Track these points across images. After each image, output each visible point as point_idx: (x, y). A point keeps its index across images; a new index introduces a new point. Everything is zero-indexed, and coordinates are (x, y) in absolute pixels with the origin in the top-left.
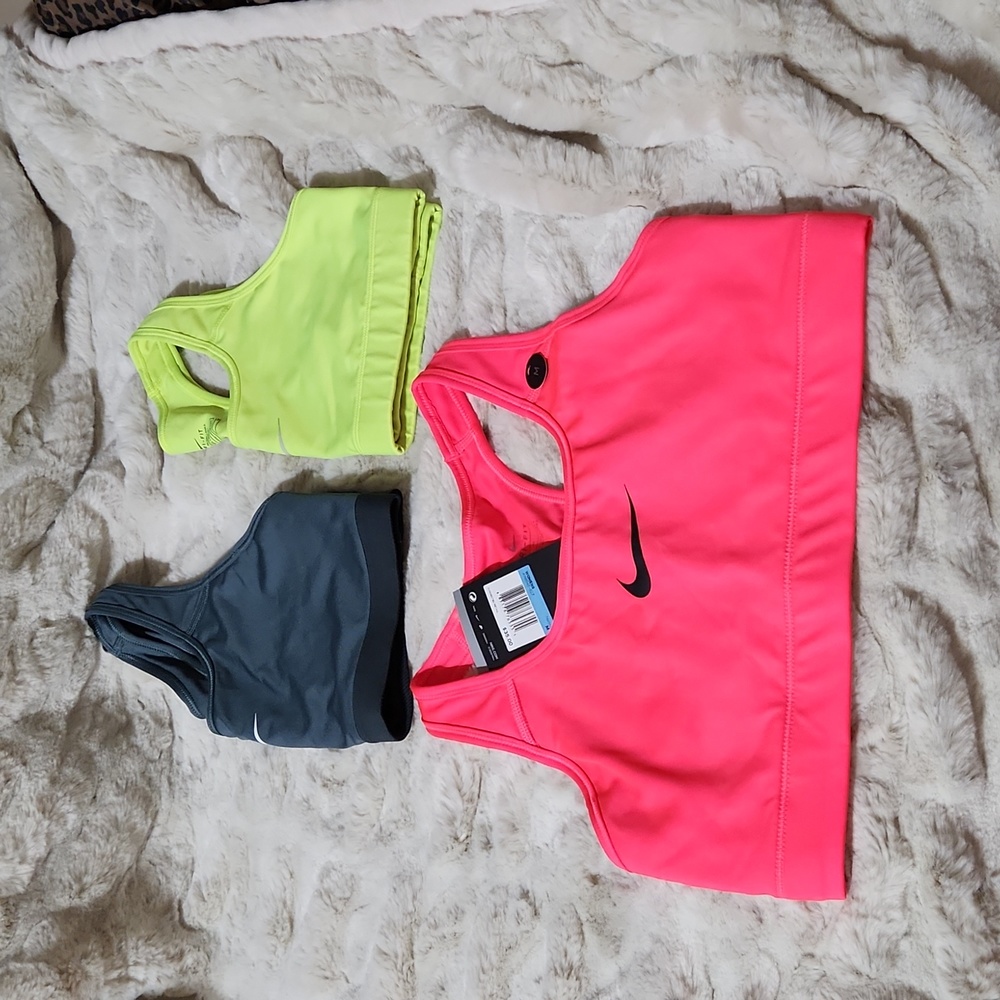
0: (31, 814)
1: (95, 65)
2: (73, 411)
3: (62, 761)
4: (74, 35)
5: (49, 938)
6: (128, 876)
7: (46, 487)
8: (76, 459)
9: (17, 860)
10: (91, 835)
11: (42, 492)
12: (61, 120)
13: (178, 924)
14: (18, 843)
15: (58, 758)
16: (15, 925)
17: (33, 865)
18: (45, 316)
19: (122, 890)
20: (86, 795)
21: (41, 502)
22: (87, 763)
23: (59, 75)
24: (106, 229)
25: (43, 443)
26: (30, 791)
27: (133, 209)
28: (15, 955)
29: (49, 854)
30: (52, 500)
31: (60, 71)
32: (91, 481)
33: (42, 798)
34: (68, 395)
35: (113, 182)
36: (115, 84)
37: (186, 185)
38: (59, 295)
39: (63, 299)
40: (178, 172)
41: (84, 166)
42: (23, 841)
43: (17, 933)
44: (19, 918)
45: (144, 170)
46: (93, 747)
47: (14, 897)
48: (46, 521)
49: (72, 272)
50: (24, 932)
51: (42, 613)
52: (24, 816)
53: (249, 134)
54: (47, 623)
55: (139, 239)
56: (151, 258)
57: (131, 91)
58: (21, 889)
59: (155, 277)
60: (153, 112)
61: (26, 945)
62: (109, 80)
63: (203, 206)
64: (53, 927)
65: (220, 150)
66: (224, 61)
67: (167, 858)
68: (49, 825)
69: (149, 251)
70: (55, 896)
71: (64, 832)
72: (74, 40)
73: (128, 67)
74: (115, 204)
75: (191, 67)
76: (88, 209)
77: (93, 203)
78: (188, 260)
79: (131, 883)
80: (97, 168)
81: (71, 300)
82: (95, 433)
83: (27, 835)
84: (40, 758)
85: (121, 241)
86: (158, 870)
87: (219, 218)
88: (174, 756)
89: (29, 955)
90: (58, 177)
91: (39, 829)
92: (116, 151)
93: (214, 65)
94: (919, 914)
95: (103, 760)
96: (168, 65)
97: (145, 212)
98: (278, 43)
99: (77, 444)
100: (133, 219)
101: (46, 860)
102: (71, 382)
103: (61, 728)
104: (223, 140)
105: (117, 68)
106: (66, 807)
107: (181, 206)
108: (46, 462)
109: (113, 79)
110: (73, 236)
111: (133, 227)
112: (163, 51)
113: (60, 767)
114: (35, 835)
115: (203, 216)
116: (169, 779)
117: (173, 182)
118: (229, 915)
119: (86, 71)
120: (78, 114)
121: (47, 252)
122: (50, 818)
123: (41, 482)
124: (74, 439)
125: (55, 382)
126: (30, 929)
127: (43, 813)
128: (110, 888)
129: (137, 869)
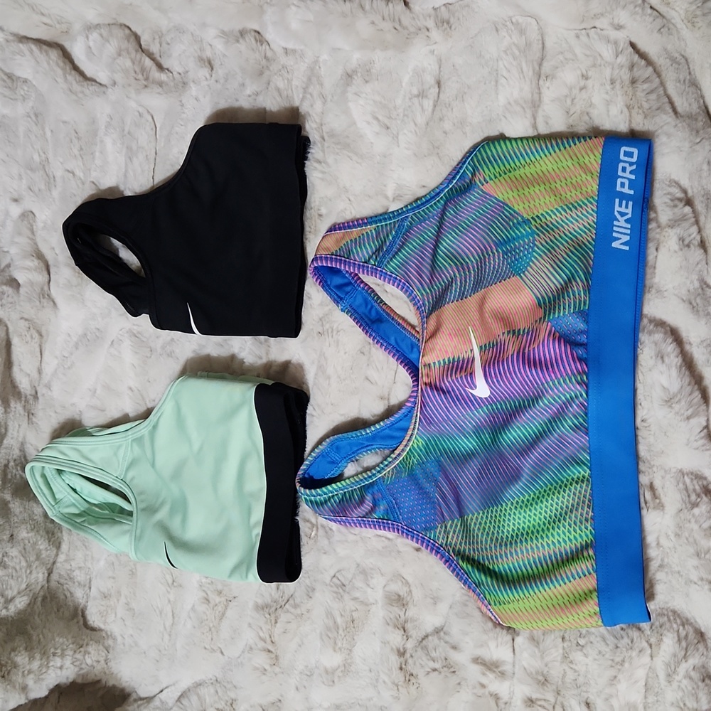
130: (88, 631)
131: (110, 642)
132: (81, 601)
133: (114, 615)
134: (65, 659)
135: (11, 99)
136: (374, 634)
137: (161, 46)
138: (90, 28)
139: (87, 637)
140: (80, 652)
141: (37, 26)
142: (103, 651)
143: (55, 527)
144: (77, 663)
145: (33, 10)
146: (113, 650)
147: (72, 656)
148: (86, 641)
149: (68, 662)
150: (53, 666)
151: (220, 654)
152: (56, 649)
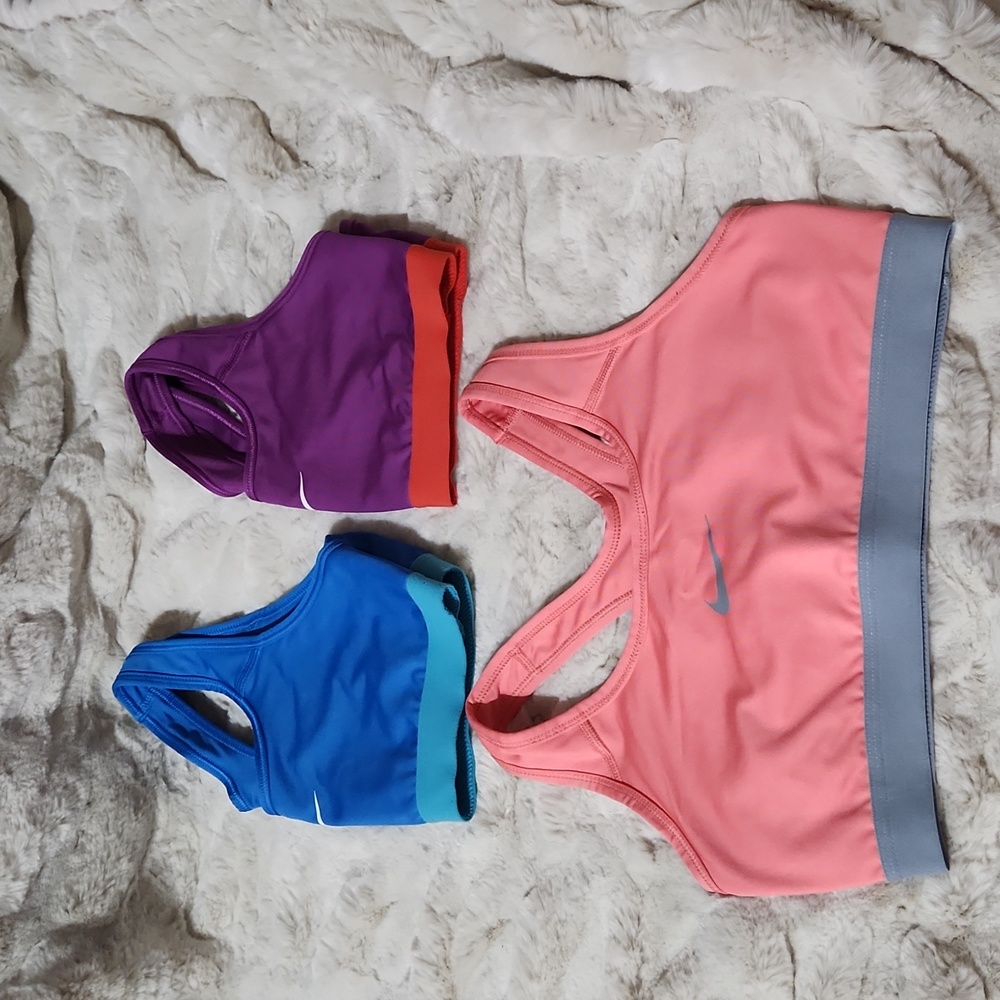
0: (22, 827)
1: (63, 21)
2: (39, 394)
3: (50, 770)
5: (46, 958)
6: (130, 891)
7: (15, 475)
8: (46, 445)
9: (10, 876)
10: (87, 846)
11: (11, 481)
12: (24, 81)
13: (186, 933)
14: (9, 859)
15: (47, 765)
16: (11, 947)
17: (28, 882)
18: (6, 296)
19: (125, 905)
20: (80, 801)
21: (10, 490)
22: (75, 766)
23: (20, 35)
24: (68, 202)
25: (10, 430)
26: (19, 803)
27: (99, 179)
28: (13, 978)
29: (42, 868)
30: (22, 489)
31: (21, 31)
32: (62, 465)
33: (32, 809)
34: (33, 379)
35: (78, 150)
36: (83, 40)
38: (20, 274)
39: (24, 277)
40: (157, 134)
41: (42, 133)
42: (14, 856)
43: (15, 954)
44: (15, 939)
45: (120, 131)
46: (81, 751)
47: (8, 917)
48: (15, 509)
49: (32, 248)
50: (22, 954)
51: (19, 606)
52: (14, 830)
53: (230, 95)
54: (26, 618)
55: (106, 211)
57: (101, 45)
58: (15, 908)
61: (24, 967)
62: (77, 36)
64: (51, 948)
65: (202, 112)
67: (167, 866)
68: (42, 837)
69: (119, 223)
70: (50, 912)
71: (57, 845)
73: (99, 20)
74: (81, 175)
75: (171, 11)
76: (48, 182)
77: (54, 175)
79: (133, 898)
80: (58, 134)
81: (33, 279)
82: (65, 418)
83: (19, 850)
84: (27, 766)
85: (86, 213)
86: (159, 880)
87: (198, 181)
89: (26, 978)
90: (13, 148)
91: (32, 842)
92: (82, 114)
93: (201, 9)
95: (94, 765)
96: (144, 12)
97: (113, 182)
99: (46, 429)
100: (100, 189)
101: (38, 876)
102: (36, 365)
103: (45, 733)
105: (86, 22)
108: (14, 449)
109: (81, 34)
110: (32, 212)
111: (101, 198)
113: (48, 774)
114: (27, 848)
116: (165, 778)
118: (240, 923)
119: (51, 28)
120: (41, 75)
121: (4, 227)
122: (42, 830)
123: (10, 470)
124: (42, 424)
125: (18, 367)
126: (29, 950)
127: (35, 824)
129: (140, 881)
130: (194, 941)
131: (224, 956)
132: (181, 898)
133: (229, 918)
134: (161, 981)
135: (94, 197)
136: (593, 959)
137: (298, 128)
138: (202, 102)
139: (192, 949)
140: (182, 971)
141: (130, 96)
142: (213, 969)
143: (148, 792)
144: (178, 987)
145: (124, 72)
146: (228, 966)
147: (171, 978)
148: (189, 956)
149: (165, 985)
150: (144, 992)
151: (373, 979)
152: (150, 967)
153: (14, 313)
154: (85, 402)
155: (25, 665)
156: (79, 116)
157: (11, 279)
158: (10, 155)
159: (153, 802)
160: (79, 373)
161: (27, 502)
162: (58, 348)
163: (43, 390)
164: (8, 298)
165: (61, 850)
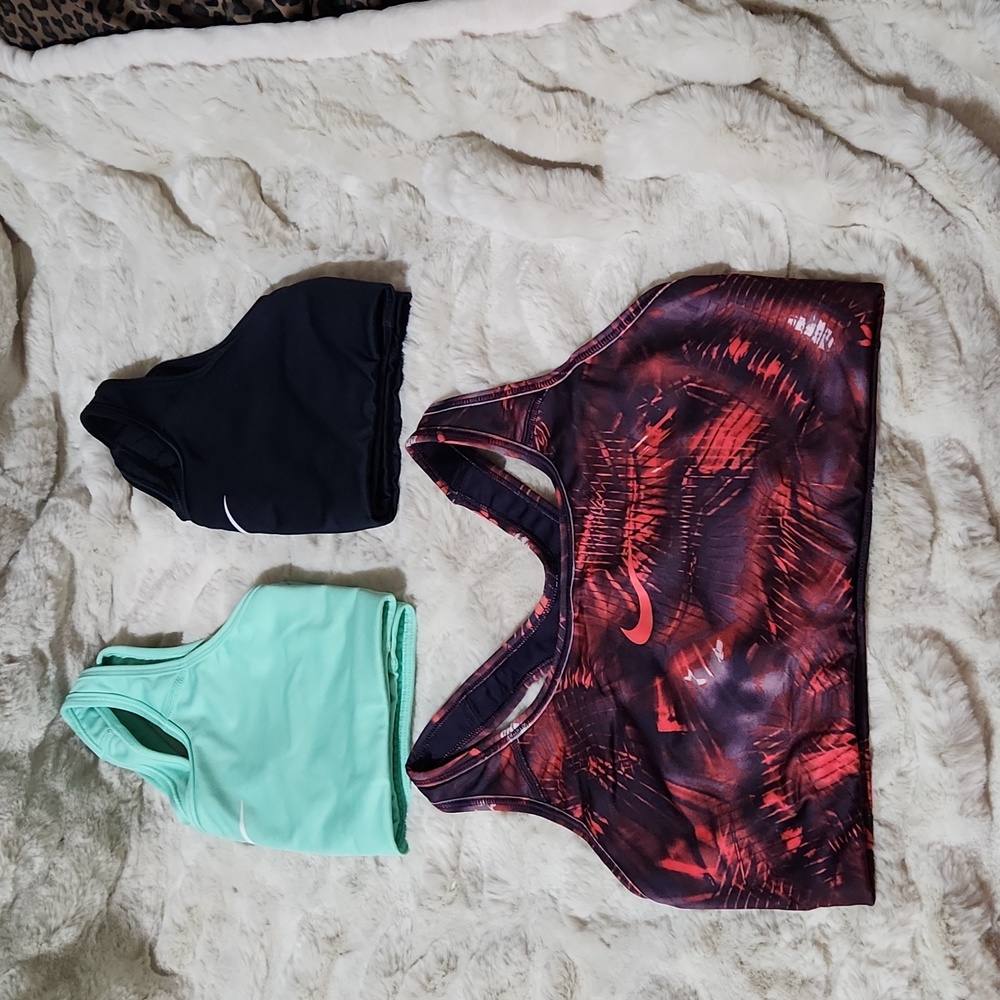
1: (62, 80)
2: (36, 437)
3: (28, 802)
4: (38, 48)
5: (18, 987)
6: (99, 921)
7: (8, 516)
8: (39, 487)
10: (56, 879)
11: (4, 522)
12: (24, 135)
13: (149, 968)
15: (24, 799)
18: (5, 338)
19: (93, 935)
20: (53, 838)
21: (3, 532)
22: (54, 803)
23: (22, 88)
24: (69, 248)
25: (4, 470)
27: (98, 229)
29: (14, 900)
30: (14, 530)
31: (23, 85)
32: (52, 509)
33: (8, 842)
34: (30, 420)
35: (78, 201)
36: (83, 100)
37: (158, 206)
38: (20, 316)
39: (23, 320)
40: (149, 192)
41: (48, 183)
45: (113, 189)
46: (60, 785)
48: (8, 552)
49: (32, 291)
51: (5, 649)
53: (224, 156)
54: (11, 660)
55: (104, 260)
56: (118, 280)
57: (100, 108)
59: (122, 299)
60: (123, 130)
62: (78, 97)
63: (175, 229)
64: (22, 977)
65: (195, 173)
66: (202, 80)
67: (137, 901)
68: (16, 870)
69: (116, 272)
70: (22, 944)
71: (30, 877)
72: (38, 53)
73: (98, 83)
74: (81, 223)
75: (166, 85)
76: (51, 228)
77: (56, 221)
78: (159, 283)
79: (102, 927)
80: (61, 185)
81: (32, 321)
82: (58, 461)
84: (4, 800)
85: (86, 261)
86: (129, 914)
87: (195, 242)
88: (145, 794)
90: (18, 193)
91: (6, 874)
92: (82, 169)
93: (192, 84)
94: (926, 958)
95: (70, 800)
96: (141, 82)
97: (112, 233)
98: (261, 64)
99: (40, 472)
100: (99, 239)
101: (12, 906)
102: (32, 406)
103: (26, 768)
104: (197, 161)
105: (86, 84)
106: (33, 850)
107: (152, 227)
108: (8, 490)
109: (81, 94)
110: (34, 255)
111: (99, 247)
112: (136, 68)
113: (25, 808)
115: (176, 239)
116: (140, 818)
117: (144, 203)
118: (201, 961)
119: (51, 85)
120: (42, 129)
121: (7, 271)
122: (17, 863)
123: (3, 511)
124: (36, 467)
125: (15, 406)
127: (10, 857)
128: (80, 932)
129: (107, 913)
153: (13, 354)
154: (77, 446)
155: (8, 698)
156: (78, 170)
157: (11, 322)
158: (15, 199)
159: (126, 840)
160: (72, 416)
161: (18, 544)
162: (52, 391)
163: (39, 433)
164: (6, 341)
165: (34, 882)
